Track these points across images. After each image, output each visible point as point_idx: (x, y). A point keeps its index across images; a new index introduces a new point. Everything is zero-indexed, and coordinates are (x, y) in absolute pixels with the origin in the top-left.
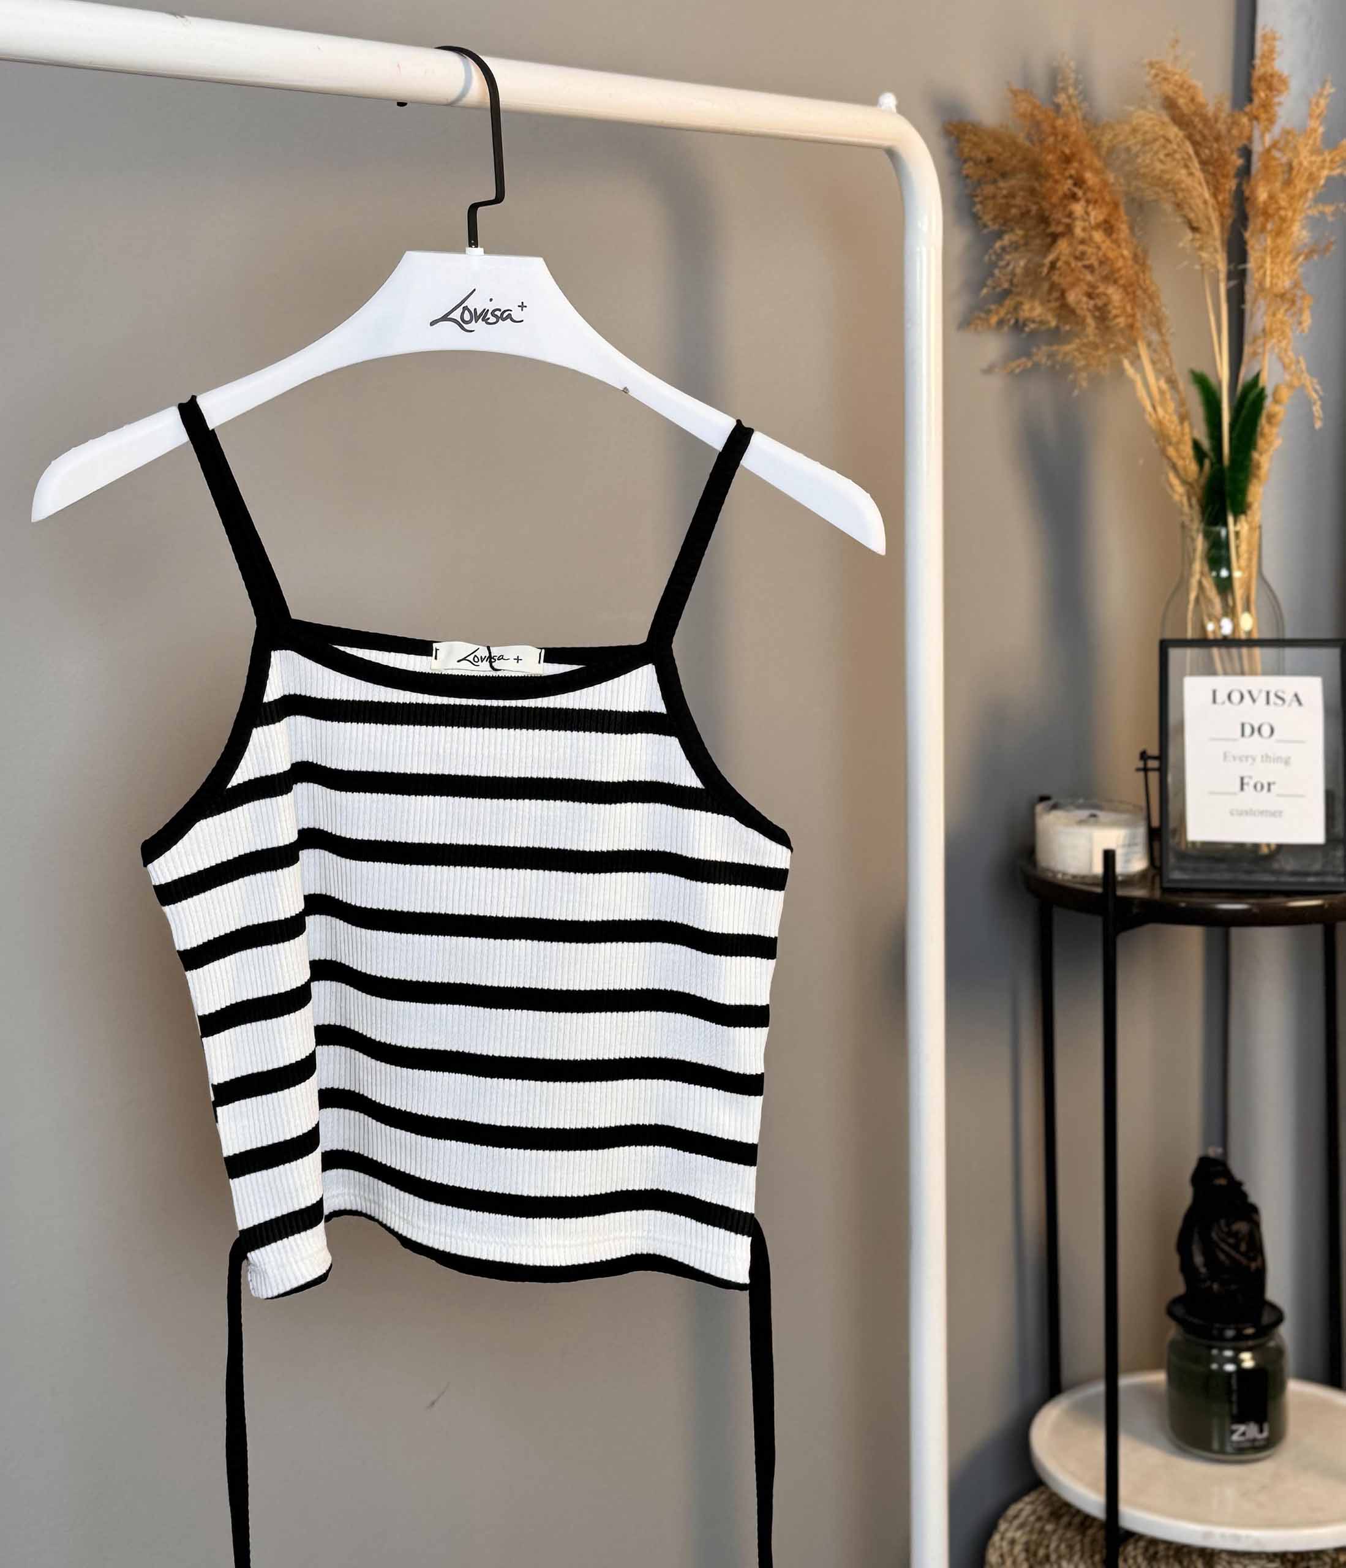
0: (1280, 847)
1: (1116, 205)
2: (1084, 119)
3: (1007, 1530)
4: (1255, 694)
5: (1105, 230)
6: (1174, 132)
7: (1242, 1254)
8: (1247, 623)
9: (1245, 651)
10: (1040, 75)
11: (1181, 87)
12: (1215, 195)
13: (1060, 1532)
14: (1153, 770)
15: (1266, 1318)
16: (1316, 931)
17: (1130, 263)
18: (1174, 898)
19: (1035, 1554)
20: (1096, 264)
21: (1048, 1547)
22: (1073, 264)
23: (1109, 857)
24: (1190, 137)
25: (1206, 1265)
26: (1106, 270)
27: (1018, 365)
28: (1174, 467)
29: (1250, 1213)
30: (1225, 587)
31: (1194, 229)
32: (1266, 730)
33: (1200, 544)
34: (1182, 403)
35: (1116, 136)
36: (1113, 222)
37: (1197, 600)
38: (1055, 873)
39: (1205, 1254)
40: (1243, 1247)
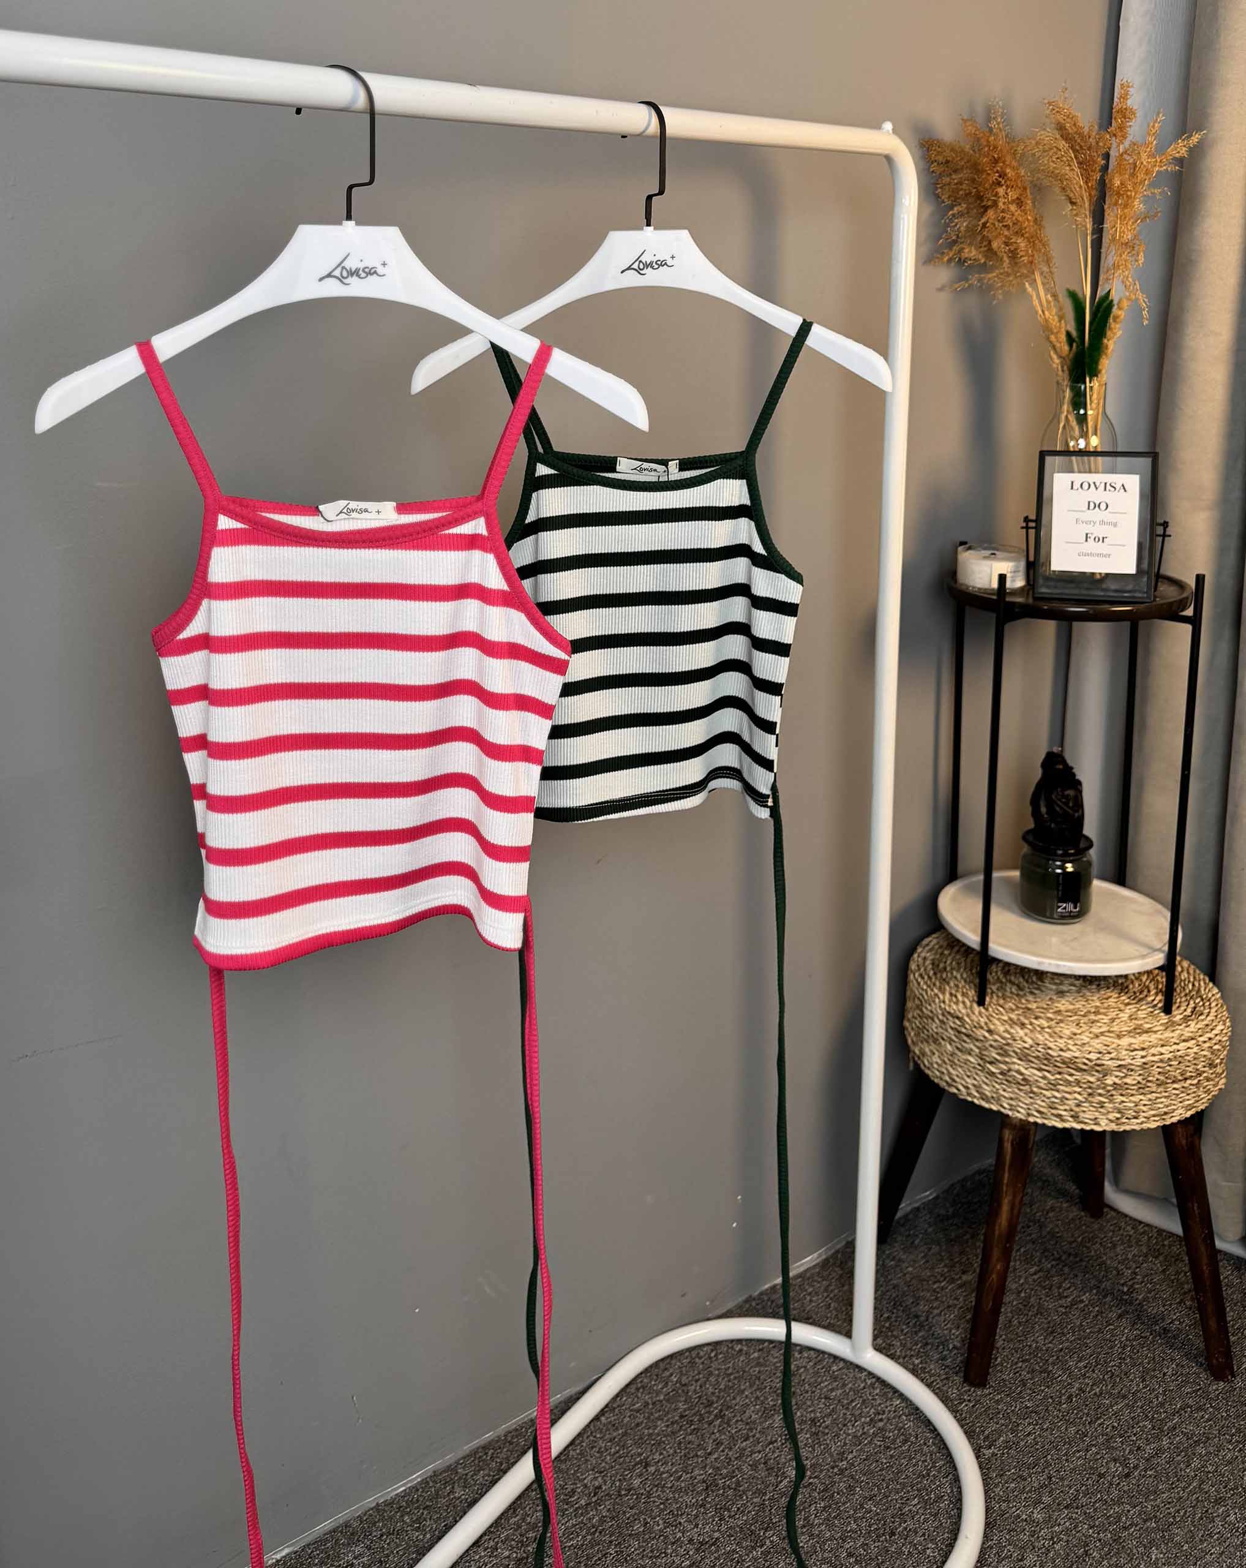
0: (1107, 574)
1: (1025, 189)
2: (1007, 136)
3: (921, 952)
4: (1097, 484)
5: (1018, 204)
6: (1062, 144)
7: (1069, 807)
8: (1094, 441)
9: (1092, 458)
10: (980, 110)
11: (1068, 116)
12: (1086, 183)
13: (953, 955)
14: (1032, 528)
15: (1082, 845)
16: (1127, 624)
17: (1032, 224)
18: (1040, 604)
19: (938, 966)
20: (1011, 224)
21: (945, 962)
22: (997, 223)
23: (1002, 578)
24: (1072, 147)
25: (1047, 813)
26: (1017, 228)
27: (959, 286)
28: (1054, 347)
29: (1077, 785)
30: (1082, 420)
31: (1073, 203)
32: (1103, 506)
33: (1068, 394)
34: (1061, 309)
35: (1025, 147)
36: (1023, 199)
37: (1064, 427)
38: (968, 587)
39: (1047, 806)
40: (1071, 805)
